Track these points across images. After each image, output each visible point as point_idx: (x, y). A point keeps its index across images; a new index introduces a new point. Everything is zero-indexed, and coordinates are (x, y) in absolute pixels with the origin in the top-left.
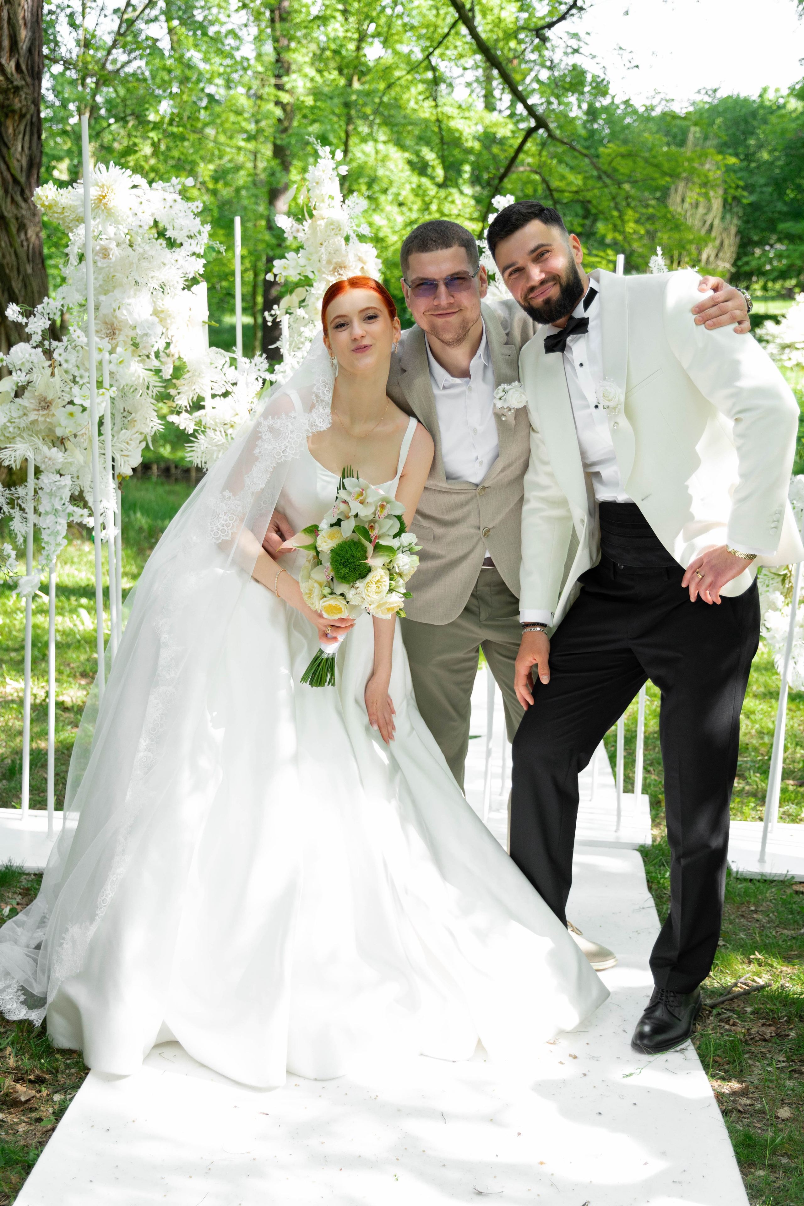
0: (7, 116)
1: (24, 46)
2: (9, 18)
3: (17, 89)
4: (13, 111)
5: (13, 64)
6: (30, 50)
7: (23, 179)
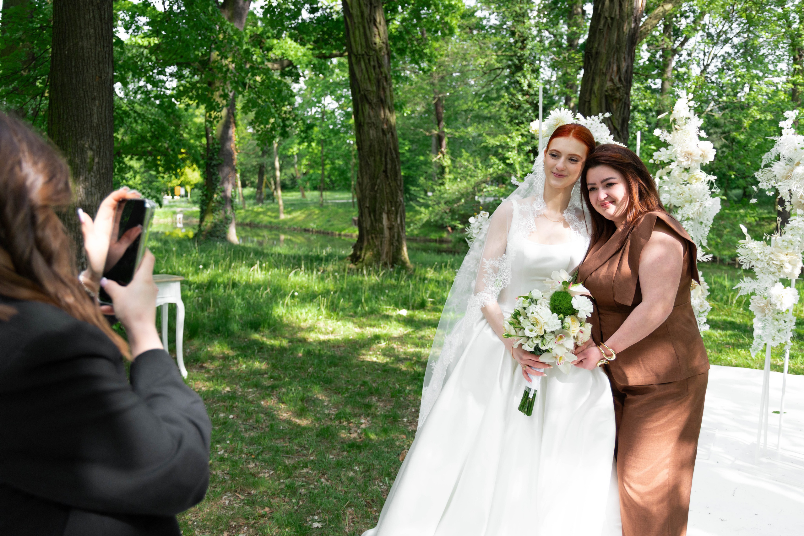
0: (613, 101)
1: (623, 70)
2: (617, 58)
3: (618, 89)
4: (616, 98)
5: (617, 78)
6: (626, 71)
7: (619, 128)
